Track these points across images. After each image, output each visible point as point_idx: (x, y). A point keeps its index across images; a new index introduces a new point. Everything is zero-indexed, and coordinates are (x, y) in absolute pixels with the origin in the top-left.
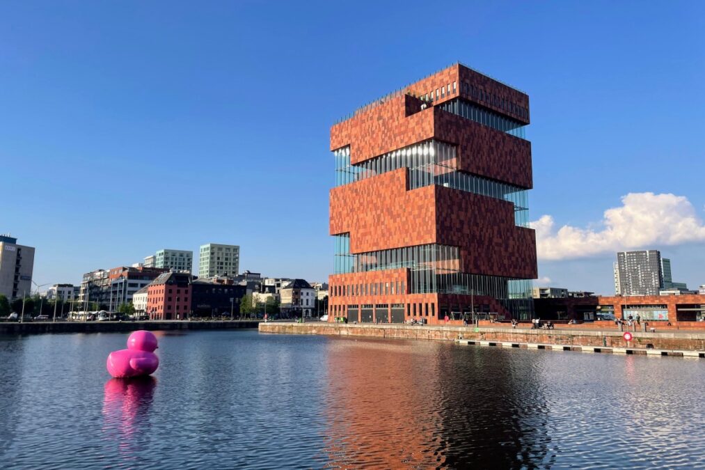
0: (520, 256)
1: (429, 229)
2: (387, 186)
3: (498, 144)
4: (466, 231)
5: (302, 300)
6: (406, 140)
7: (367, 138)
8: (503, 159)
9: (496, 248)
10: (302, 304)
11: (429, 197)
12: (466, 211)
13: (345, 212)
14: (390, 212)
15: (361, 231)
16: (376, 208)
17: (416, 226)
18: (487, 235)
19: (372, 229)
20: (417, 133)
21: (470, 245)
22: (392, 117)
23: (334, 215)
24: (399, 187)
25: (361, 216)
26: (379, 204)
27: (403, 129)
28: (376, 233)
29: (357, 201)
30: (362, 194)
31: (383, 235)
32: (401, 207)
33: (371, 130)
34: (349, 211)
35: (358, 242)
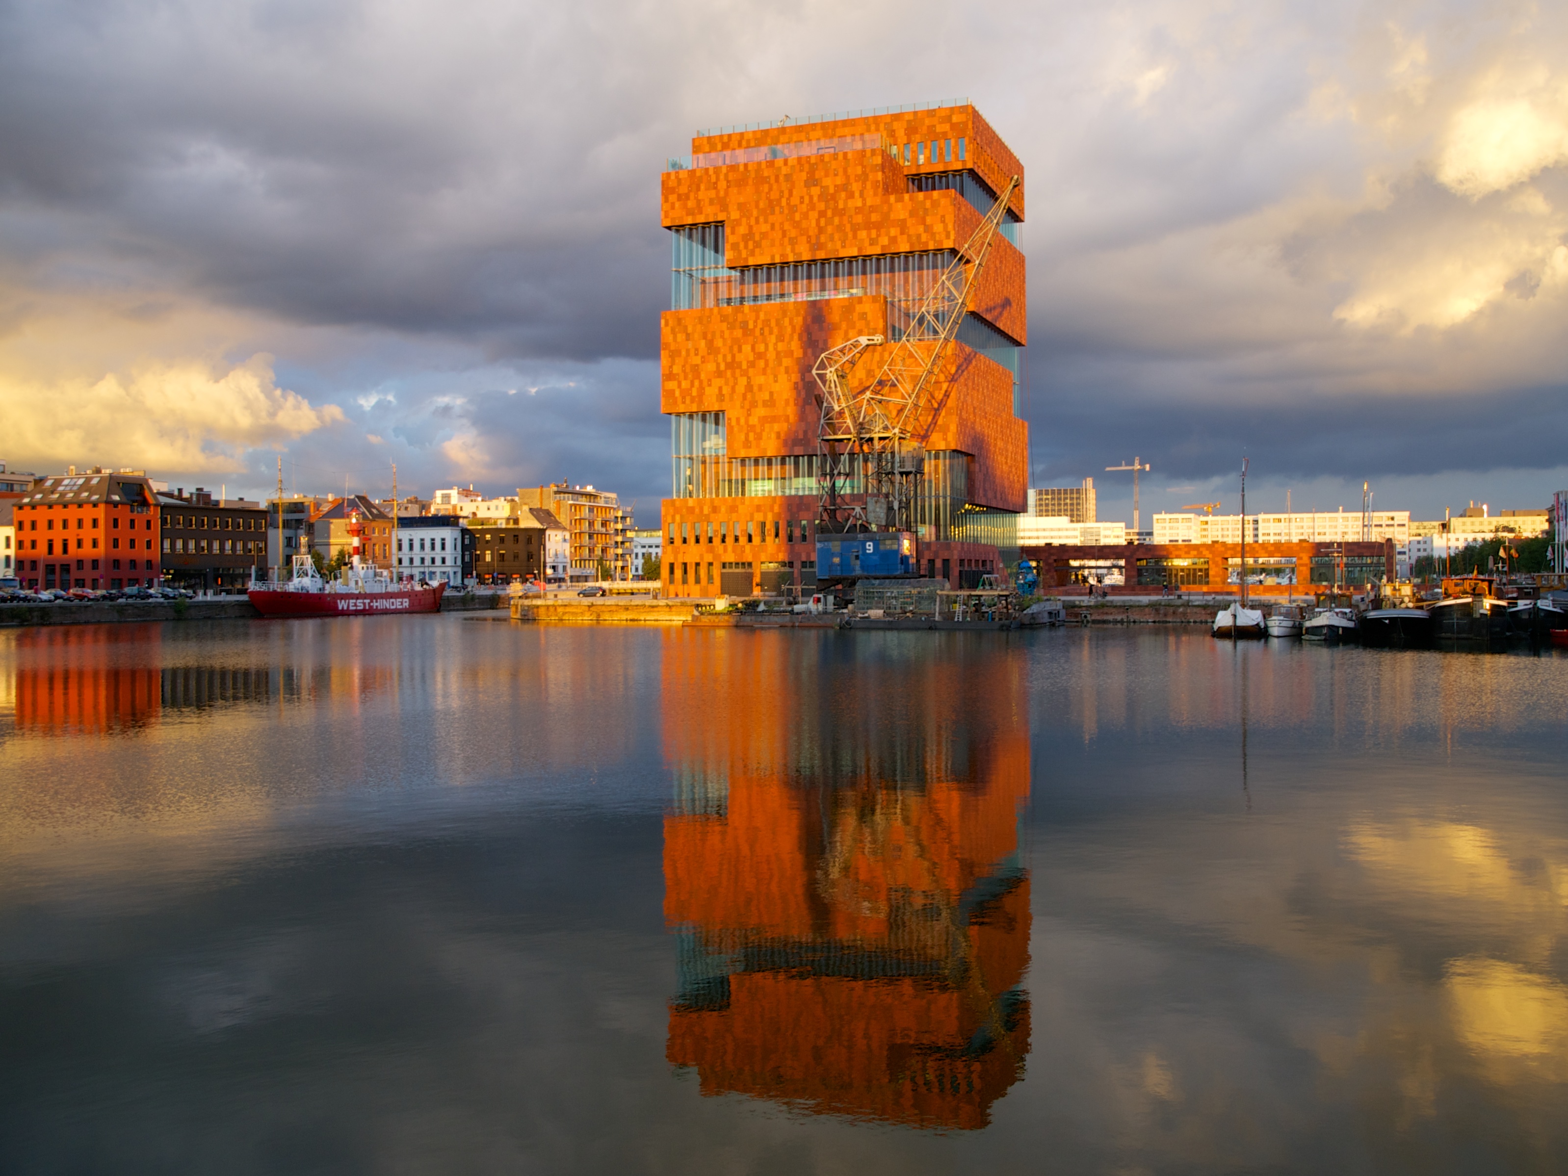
6: (884, 241)
7: (776, 218)
13: (711, 367)
15: (761, 411)
20: (912, 231)
22: (845, 188)
24: (866, 331)
27: (874, 217)
29: (747, 348)
30: (762, 334)
33: (788, 204)
34: (722, 367)
35: (751, 435)
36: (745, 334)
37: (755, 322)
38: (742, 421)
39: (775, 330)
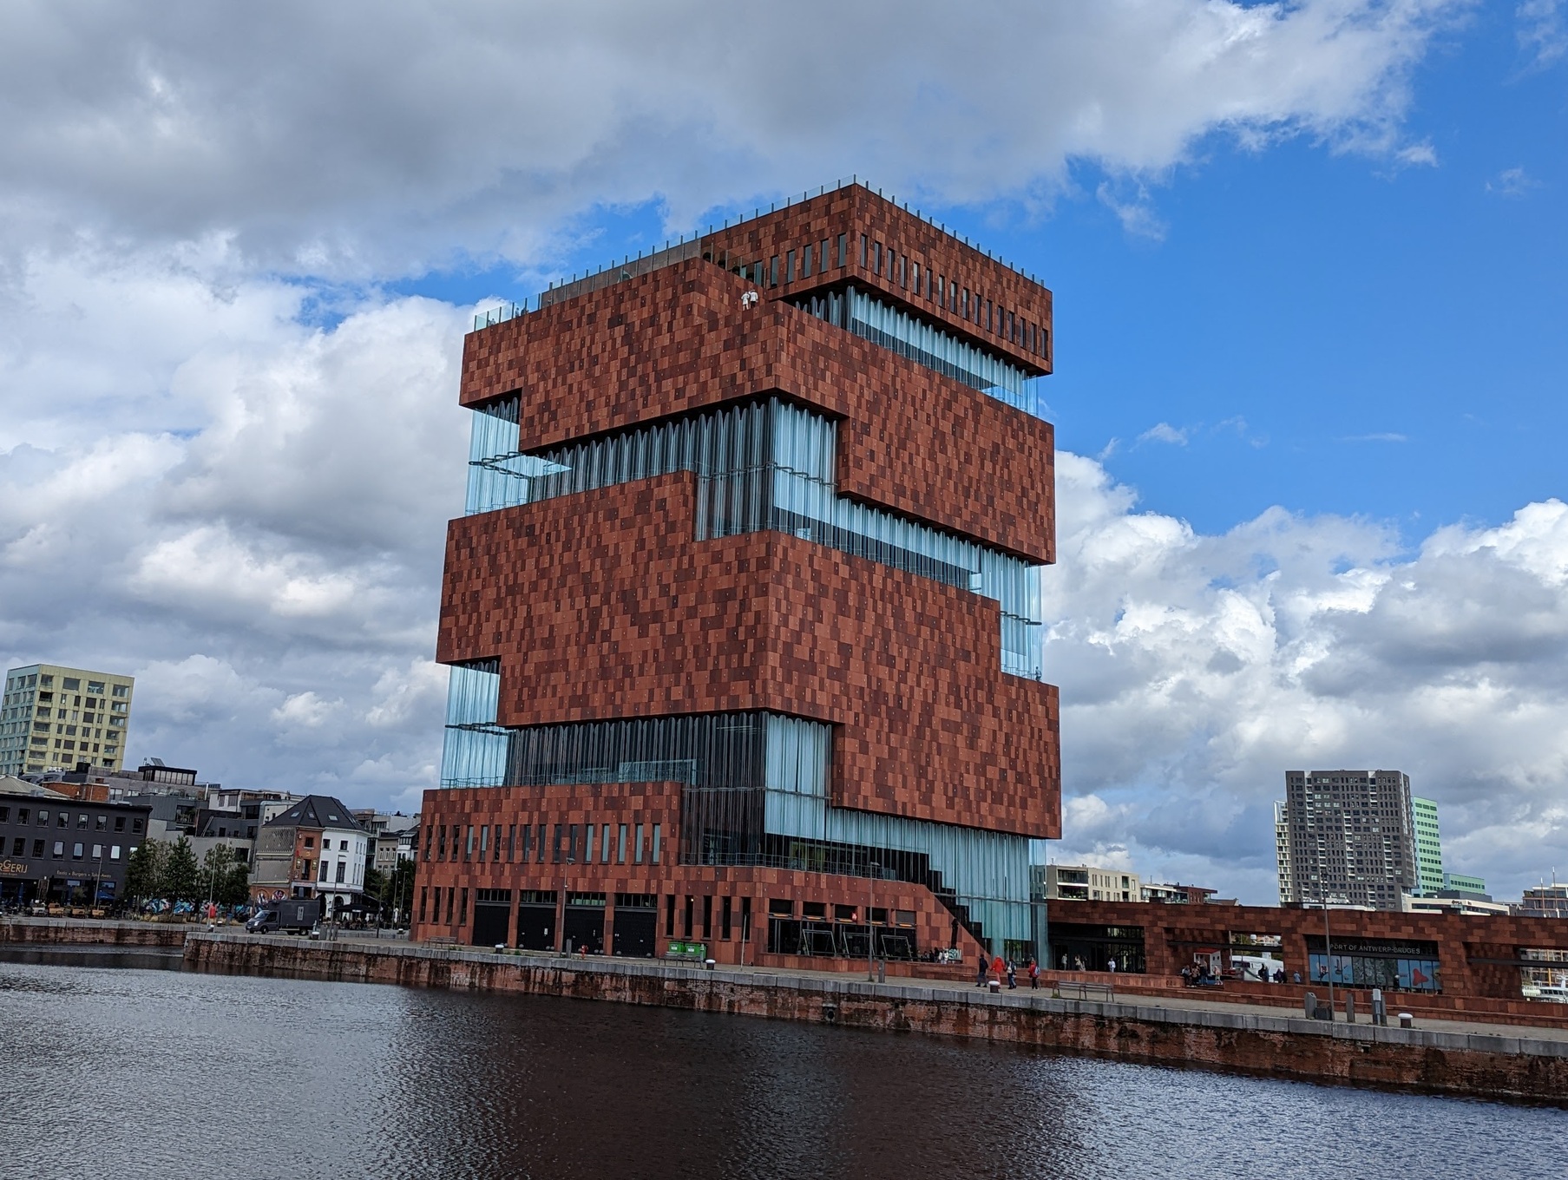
0: (1013, 767)
1: (746, 664)
2: (627, 525)
3: (959, 423)
4: (857, 677)
5: (325, 864)
6: (692, 390)
7: (575, 377)
8: (973, 470)
9: (944, 737)
10: (323, 879)
11: (753, 568)
12: (860, 618)
13: (491, 593)
14: (629, 600)
15: (538, 655)
16: (589, 588)
17: (708, 654)
18: (918, 694)
19: (573, 650)
20: (726, 372)
21: (867, 725)
22: (653, 321)
23: (456, 599)
24: (663, 527)
25: (541, 608)
26: (599, 577)
27: (683, 358)
28: (581, 667)
29: (530, 563)
30: (548, 541)
31: (605, 673)
32: (664, 590)
33: (589, 354)
34: (503, 590)
35: (526, 690)
36: (530, 544)
37: (542, 525)
38: (518, 669)
39: (563, 534)
